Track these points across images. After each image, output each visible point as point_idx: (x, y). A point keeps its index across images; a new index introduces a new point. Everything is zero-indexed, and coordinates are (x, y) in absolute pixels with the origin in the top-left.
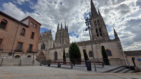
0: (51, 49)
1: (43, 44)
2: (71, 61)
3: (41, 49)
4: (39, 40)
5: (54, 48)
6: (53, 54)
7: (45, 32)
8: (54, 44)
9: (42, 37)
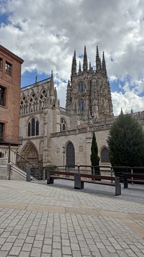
0: (54, 135)
1: (33, 120)
2: (117, 171)
3: (29, 135)
4: (21, 108)
5: (64, 132)
6: (62, 150)
7: (36, 85)
8: (62, 120)
9: (28, 99)
